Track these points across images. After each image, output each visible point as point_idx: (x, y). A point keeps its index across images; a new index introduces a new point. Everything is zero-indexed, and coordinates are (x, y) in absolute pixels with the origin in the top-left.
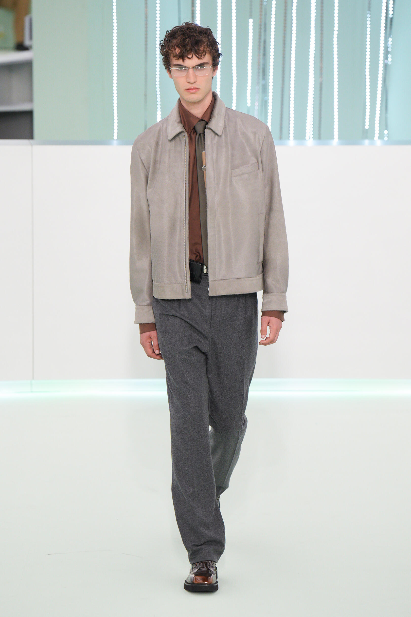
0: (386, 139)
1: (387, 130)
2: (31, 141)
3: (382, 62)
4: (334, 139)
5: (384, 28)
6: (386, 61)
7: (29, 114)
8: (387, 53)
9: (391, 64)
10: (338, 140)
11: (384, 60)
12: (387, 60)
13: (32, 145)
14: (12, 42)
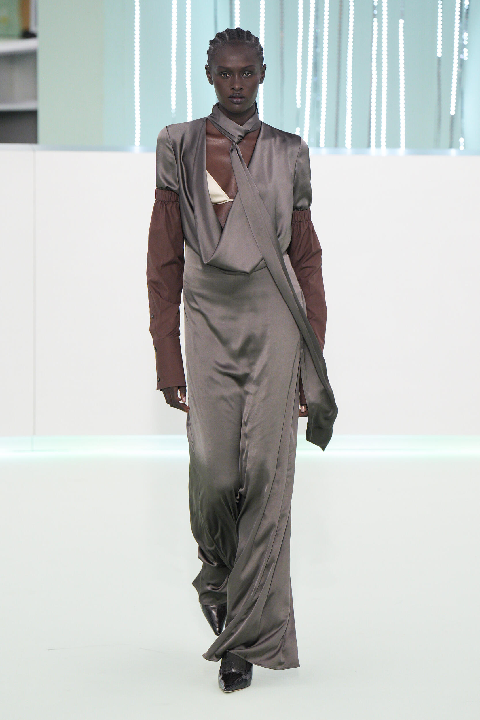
0: (462, 148)
1: (464, 138)
2: (34, 146)
3: (457, 57)
4: (399, 147)
5: (459, 17)
6: (461, 56)
7: (33, 114)
8: (462, 47)
9: (468, 60)
10: (404, 149)
11: (459, 55)
12: (463, 54)
13: (34, 150)
14: (17, 29)
